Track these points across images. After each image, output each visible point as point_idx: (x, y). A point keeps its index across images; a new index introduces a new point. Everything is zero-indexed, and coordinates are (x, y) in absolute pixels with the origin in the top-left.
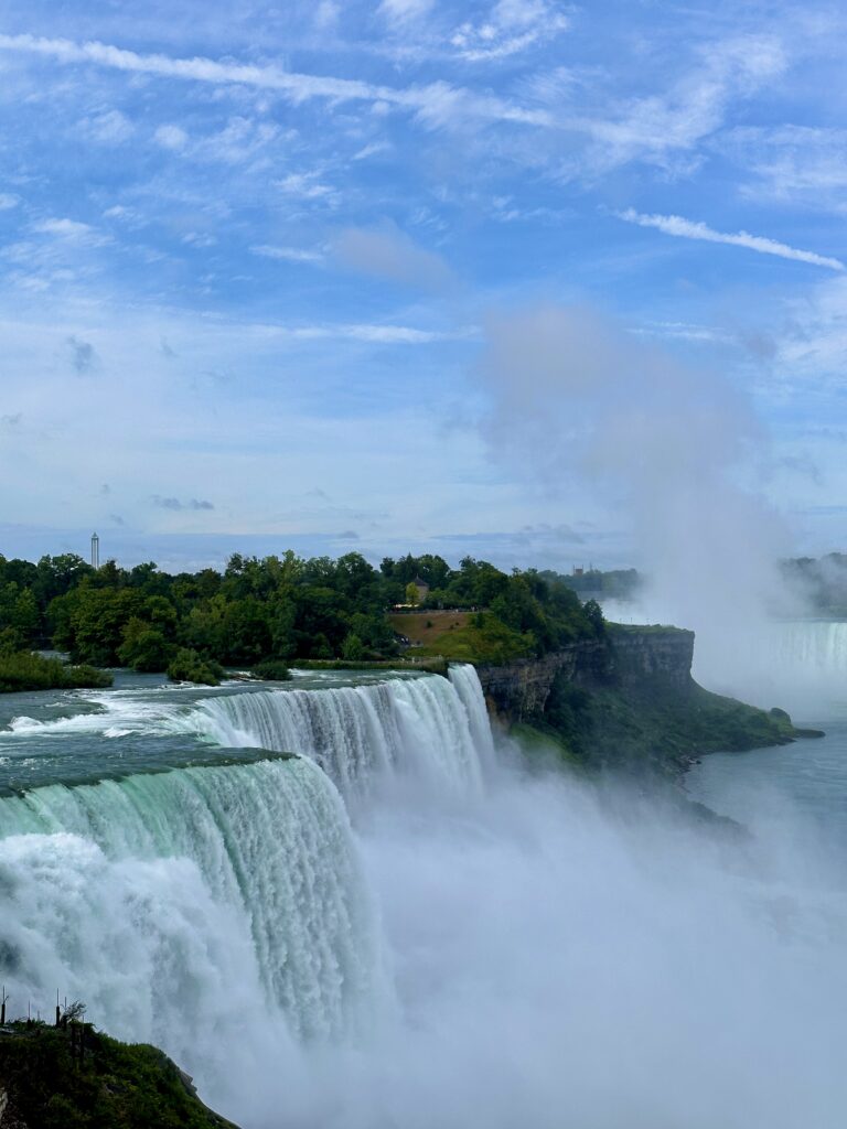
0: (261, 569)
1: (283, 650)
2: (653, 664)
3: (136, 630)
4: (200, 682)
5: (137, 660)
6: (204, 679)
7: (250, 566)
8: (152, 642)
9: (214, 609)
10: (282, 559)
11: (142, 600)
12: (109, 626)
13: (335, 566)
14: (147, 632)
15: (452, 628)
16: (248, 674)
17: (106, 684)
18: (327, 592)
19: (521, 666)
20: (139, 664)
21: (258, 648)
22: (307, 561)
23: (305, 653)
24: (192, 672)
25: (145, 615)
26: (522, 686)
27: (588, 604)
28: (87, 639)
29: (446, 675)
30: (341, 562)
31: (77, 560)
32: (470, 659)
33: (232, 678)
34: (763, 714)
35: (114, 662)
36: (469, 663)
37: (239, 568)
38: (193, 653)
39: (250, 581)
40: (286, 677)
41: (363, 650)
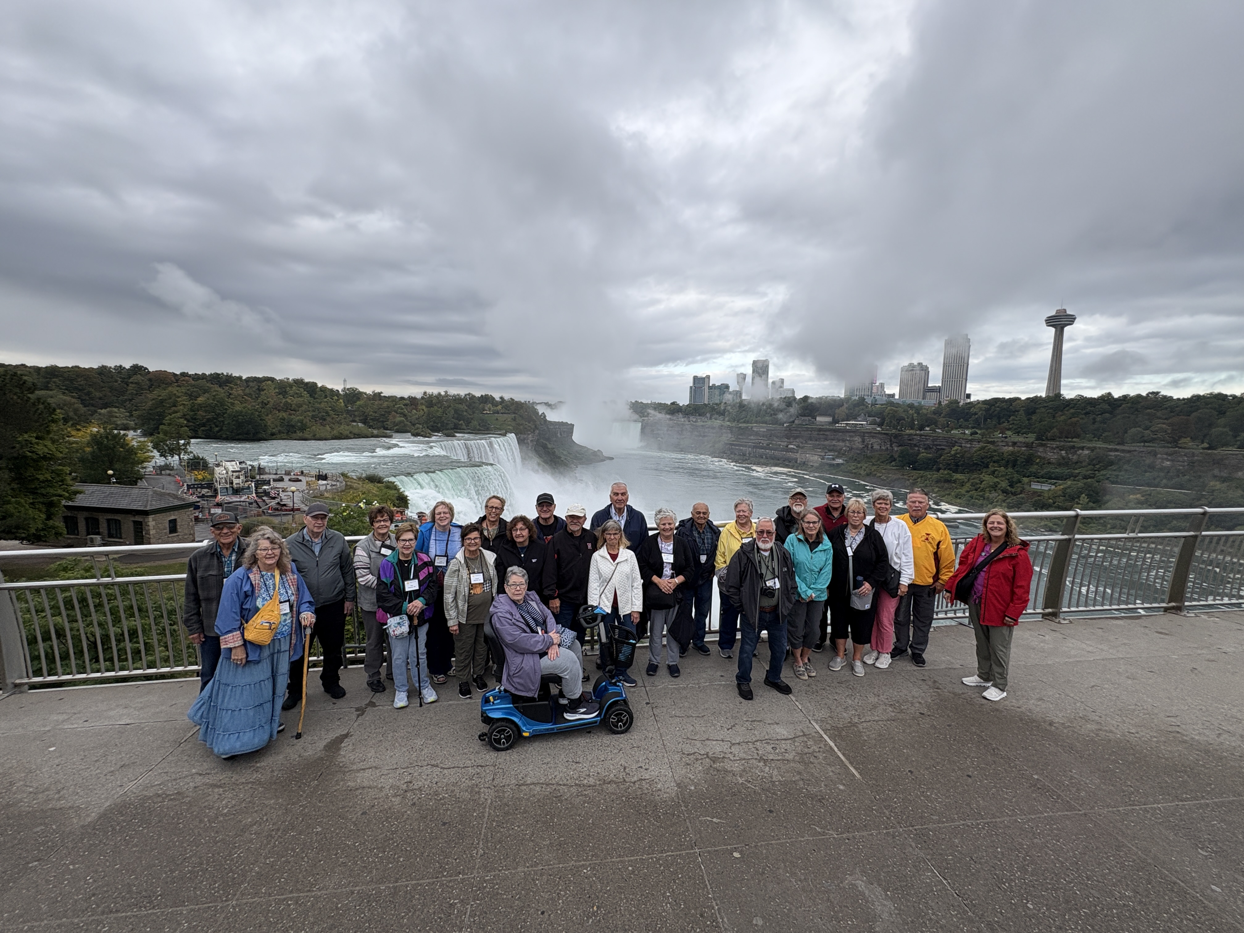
0: (435, 396)
1: (449, 427)
2: (561, 434)
3: (394, 417)
4: (426, 437)
5: (396, 428)
7: (431, 396)
8: (401, 422)
9: (420, 410)
10: (443, 393)
11: (394, 406)
12: (382, 415)
13: (463, 397)
14: (399, 419)
15: (505, 421)
17: (390, 437)
18: (461, 406)
19: (529, 434)
20: (398, 429)
21: (439, 425)
22: (452, 394)
23: (458, 429)
25: (396, 412)
27: (541, 412)
28: (372, 419)
30: (466, 395)
31: (358, 391)
32: (512, 432)
34: (595, 451)
35: (386, 428)
37: (426, 396)
38: (421, 426)
39: (432, 401)
40: (455, 436)
41: (478, 427)
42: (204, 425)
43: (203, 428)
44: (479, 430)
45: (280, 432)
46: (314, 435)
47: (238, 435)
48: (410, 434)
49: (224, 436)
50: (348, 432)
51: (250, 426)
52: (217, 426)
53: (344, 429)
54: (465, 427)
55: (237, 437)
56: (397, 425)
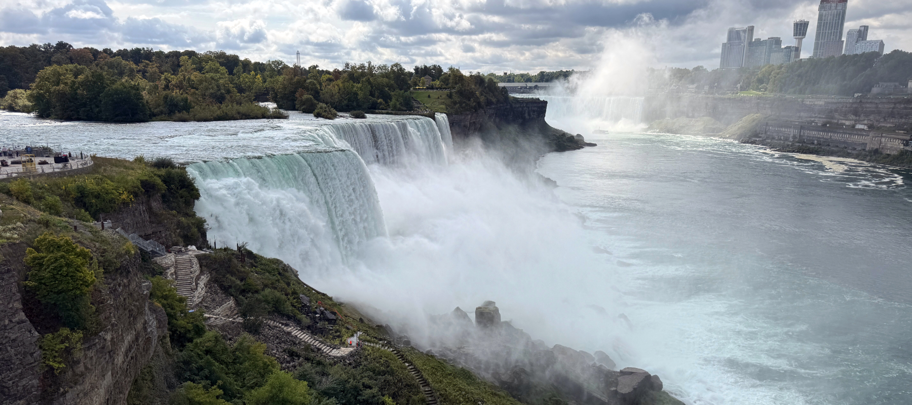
0: (357, 69)
1: (363, 106)
2: (529, 115)
4: (326, 118)
6: (328, 117)
7: (353, 68)
8: (307, 100)
9: (337, 86)
10: (367, 65)
12: (291, 92)
13: (389, 69)
14: (305, 96)
15: (438, 98)
18: (384, 80)
19: (468, 115)
20: (303, 109)
22: (378, 66)
23: (373, 107)
24: (324, 114)
25: (307, 89)
26: (467, 123)
29: (434, 118)
30: (392, 67)
32: (445, 111)
33: (341, 116)
34: (573, 136)
36: (444, 113)
38: (325, 105)
39: (354, 75)
40: (363, 117)
41: (398, 106)
42: (84, 105)
43: (83, 109)
44: (400, 110)
45: (161, 113)
47: (117, 116)
48: (312, 115)
51: (126, 106)
52: (97, 106)
54: (381, 106)
55: (116, 119)
56: (304, 104)
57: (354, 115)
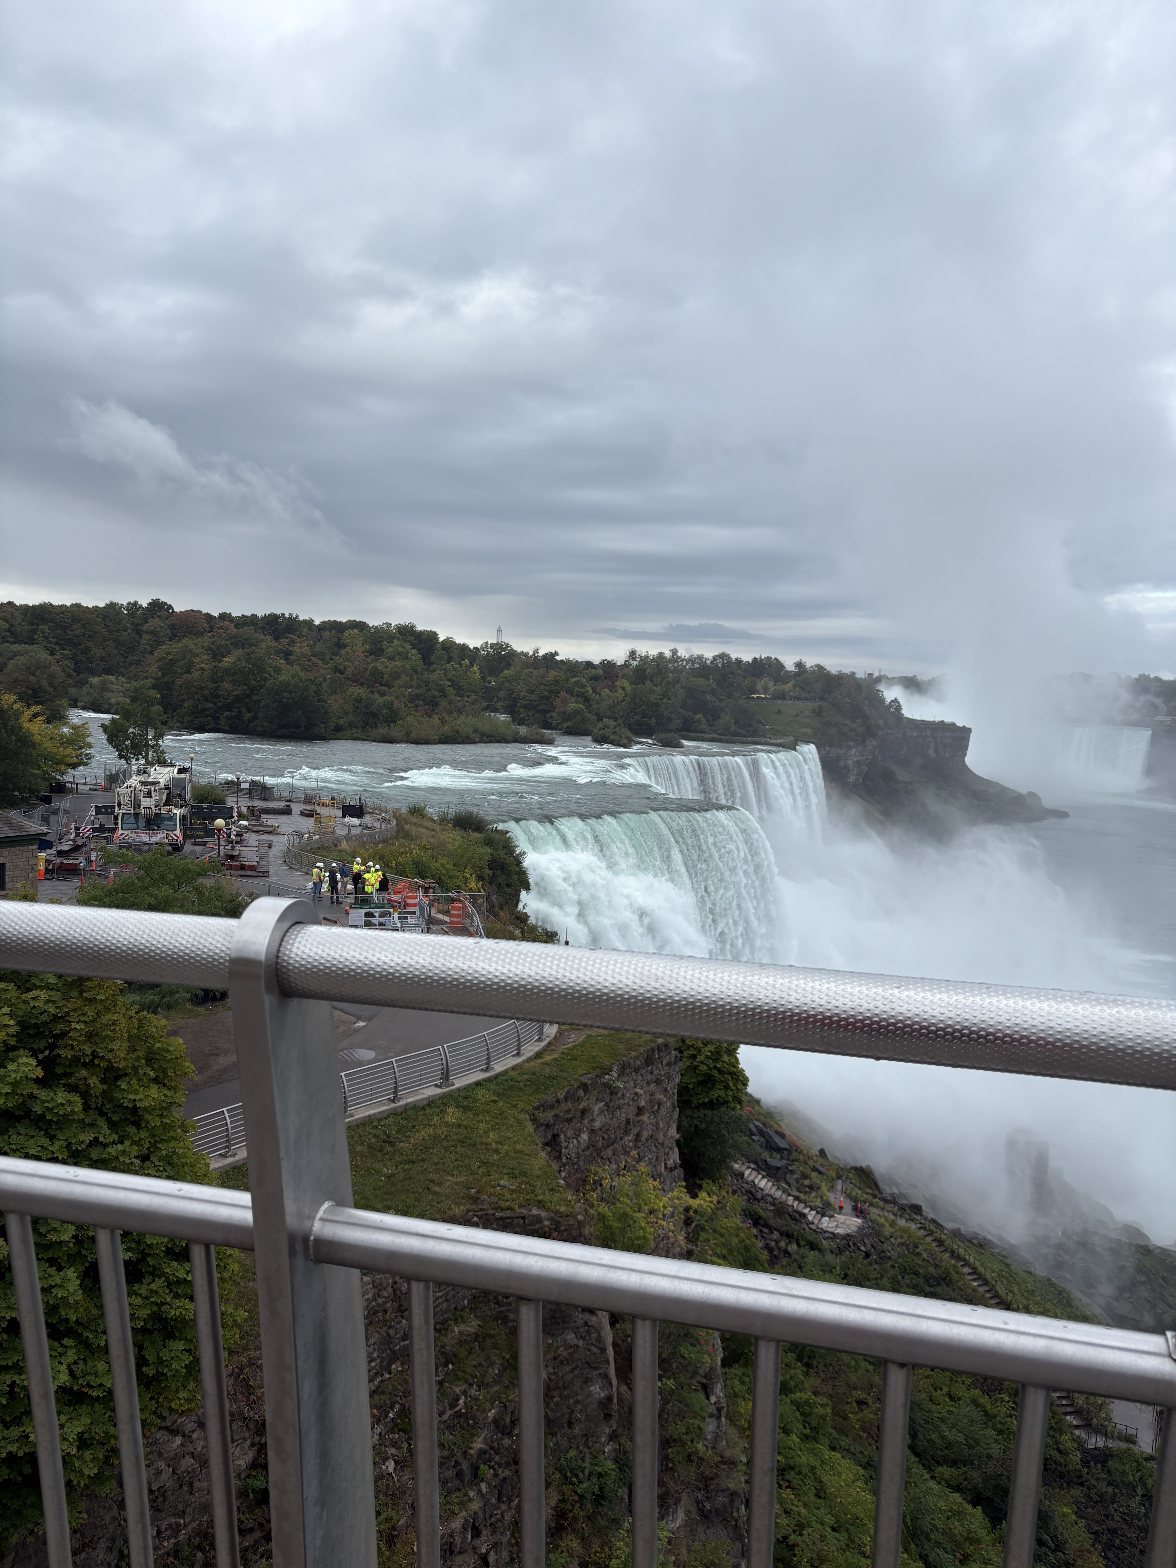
0: (652, 661)
3: (566, 702)
4: (619, 745)
5: (566, 725)
6: (621, 743)
7: (645, 659)
8: (577, 712)
9: (620, 691)
10: (668, 655)
11: (567, 679)
12: (543, 698)
13: (708, 662)
14: (573, 705)
15: (797, 715)
16: (650, 741)
17: (550, 742)
18: (702, 681)
19: (850, 748)
20: (567, 727)
21: (654, 721)
22: (687, 656)
23: (690, 730)
24: (613, 737)
25: (570, 692)
26: (850, 763)
27: (892, 701)
28: (525, 706)
30: (715, 658)
31: (507, 647)
32: (816, 741)
33: (641, 743)
34: (1021, 795)
35: (547, 726)
36: (812, 743)
37: (634, 659)
38: (612, 723)
39: (645, 670)
40: (679, 746)
41: (733, 728)
42: (228, 707)
43: (227, 714)
44: (735, 734)
45: (351, 725)
46: (408, 734)
47: (280, 727)
48: (589, 738)
49: (259, 729)
50: (471, 730)
51: (300, 712)
52: (249, 711)
53: (464, 723)
54: (704, 726)
55: (279, 732)
56: (569, 719)
57: (661, 742)
